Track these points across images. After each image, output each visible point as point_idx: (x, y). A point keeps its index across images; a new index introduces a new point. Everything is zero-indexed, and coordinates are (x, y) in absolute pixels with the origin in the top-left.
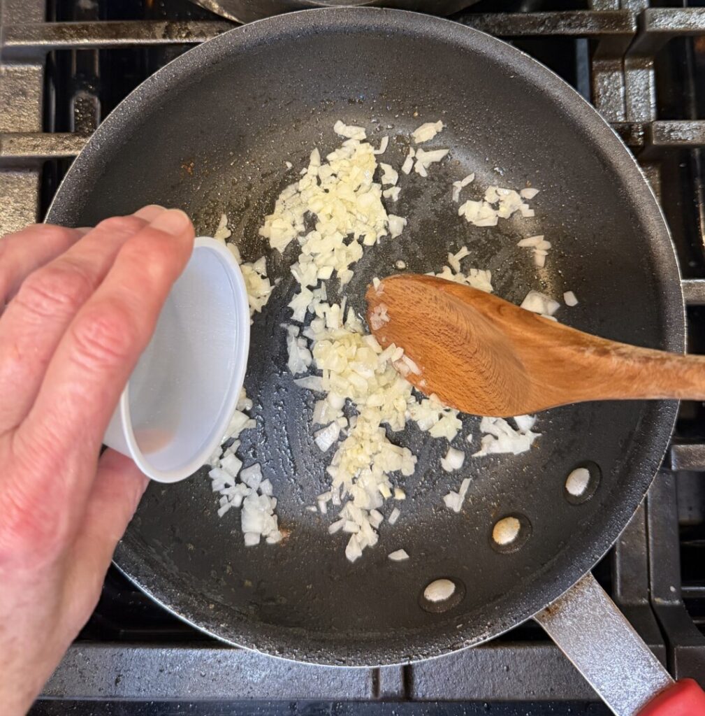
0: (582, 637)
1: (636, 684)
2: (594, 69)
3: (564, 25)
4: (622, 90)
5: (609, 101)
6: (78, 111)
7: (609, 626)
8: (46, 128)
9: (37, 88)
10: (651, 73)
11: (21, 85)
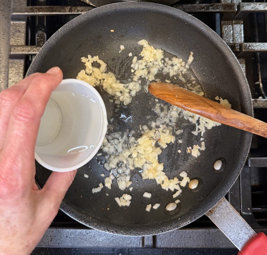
0: (223, 220)
1: (243, 236)
2: (222, 24)
3: (212, 9)
4: (232, 31)
5: (227, 35)
6: (38, 38)
7: (232, 215)
8: (27, 44)
9: (24, 30)
10: (242, 25)
11: (18, 29)
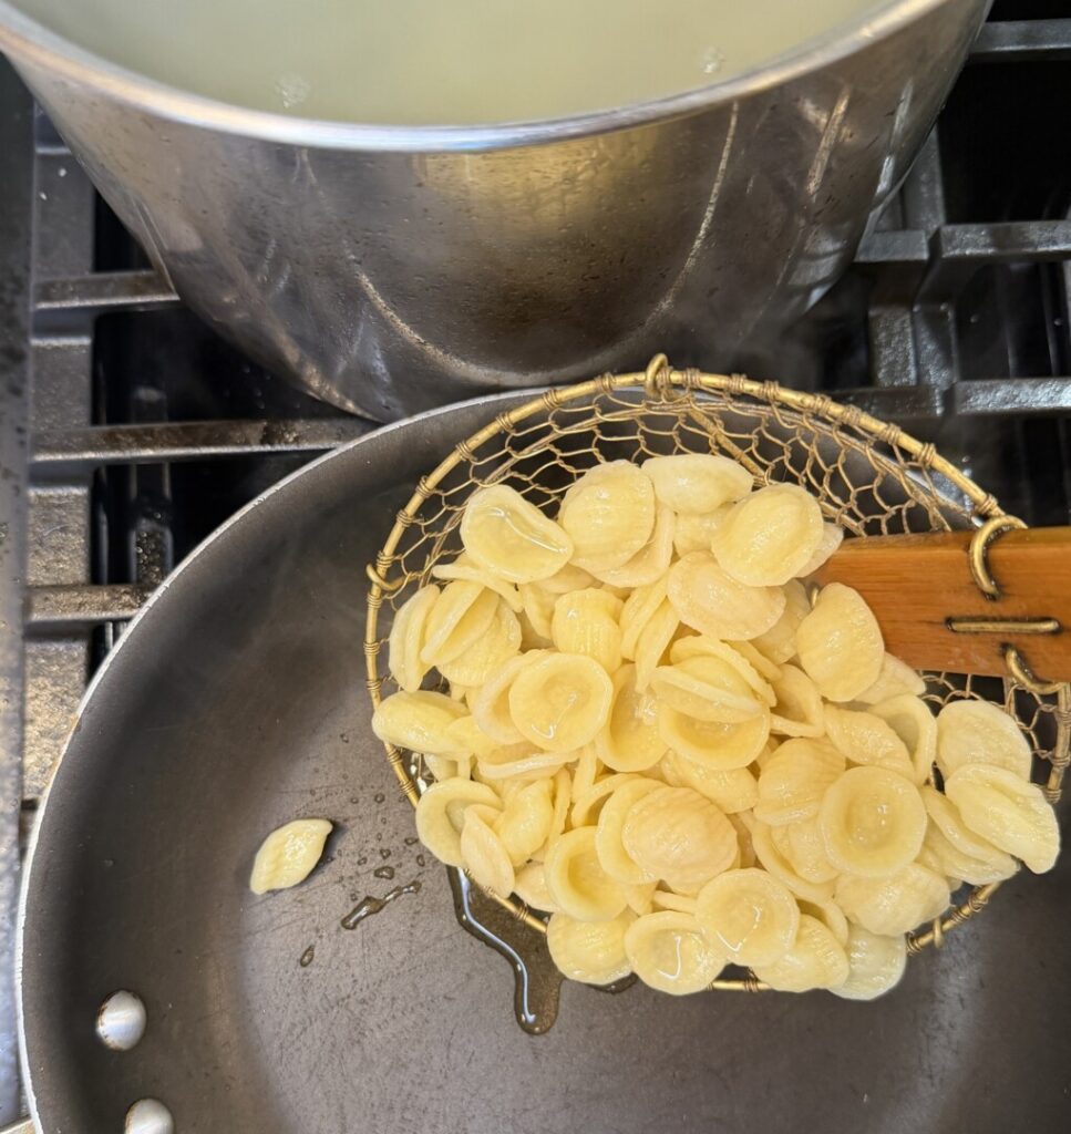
6: (141, 551)
8: (95, 579)
9: (82, 521)
11: (60, 517)
